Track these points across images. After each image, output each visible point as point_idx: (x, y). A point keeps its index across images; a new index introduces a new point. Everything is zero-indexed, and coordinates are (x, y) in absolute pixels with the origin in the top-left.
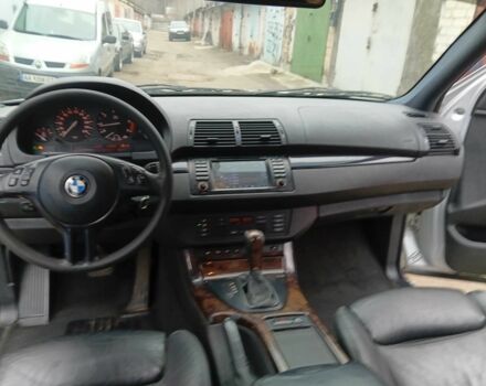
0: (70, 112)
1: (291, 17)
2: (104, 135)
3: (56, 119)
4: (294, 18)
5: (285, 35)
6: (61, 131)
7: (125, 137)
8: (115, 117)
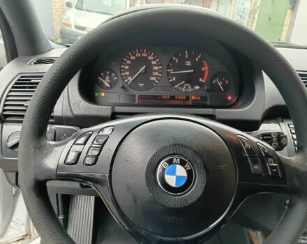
0: (139, 55)
1: (255, 4)
2: (173, 84)
3: (122, 62)
4: (258, 4)
5: (250, 16)
6: (127, 76)
7: (197, 87)
8: (188, 63)
